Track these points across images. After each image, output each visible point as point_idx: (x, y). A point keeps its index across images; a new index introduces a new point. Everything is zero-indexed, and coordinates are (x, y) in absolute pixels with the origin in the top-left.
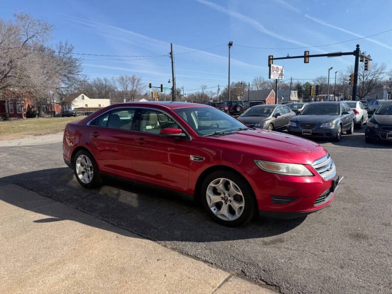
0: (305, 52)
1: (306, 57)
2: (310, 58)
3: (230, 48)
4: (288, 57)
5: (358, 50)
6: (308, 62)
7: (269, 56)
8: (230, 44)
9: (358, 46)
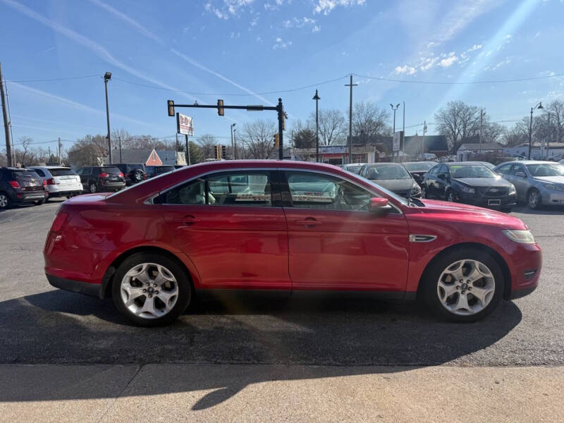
0: (219, 101)
1: (220, 107)
2: (225, 109)
3: (106, 82)
4: (196, 106)
5: (280, 104)
6: (223, 115)
7: (169, 101)
8: (108, 77)
9: (280, 100)
